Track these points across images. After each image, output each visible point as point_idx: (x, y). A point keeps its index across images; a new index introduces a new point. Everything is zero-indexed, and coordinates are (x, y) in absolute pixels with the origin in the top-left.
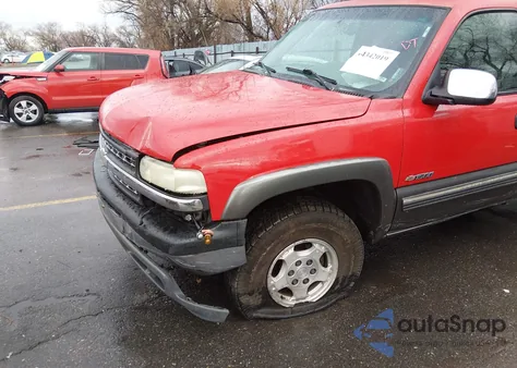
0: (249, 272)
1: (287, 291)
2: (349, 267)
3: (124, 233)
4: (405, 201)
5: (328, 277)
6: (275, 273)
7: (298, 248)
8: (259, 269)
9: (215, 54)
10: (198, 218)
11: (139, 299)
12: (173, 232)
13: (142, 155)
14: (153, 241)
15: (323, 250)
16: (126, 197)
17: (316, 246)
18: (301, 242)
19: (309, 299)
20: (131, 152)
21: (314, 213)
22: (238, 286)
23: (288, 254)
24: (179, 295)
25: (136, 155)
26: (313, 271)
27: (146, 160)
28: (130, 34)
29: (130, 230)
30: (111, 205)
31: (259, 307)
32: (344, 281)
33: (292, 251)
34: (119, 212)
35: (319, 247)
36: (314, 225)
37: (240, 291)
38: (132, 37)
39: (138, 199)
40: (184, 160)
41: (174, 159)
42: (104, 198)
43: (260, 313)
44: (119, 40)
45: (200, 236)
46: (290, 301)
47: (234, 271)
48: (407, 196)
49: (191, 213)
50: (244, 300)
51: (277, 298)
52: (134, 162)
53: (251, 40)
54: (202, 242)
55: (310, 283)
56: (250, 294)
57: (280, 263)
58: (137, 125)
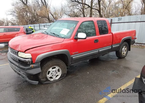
0: (42, 74)
1: (51, 78)
2: (64, 72)
3: (15, 69)
4: (73, 58)
5: (60, 74)
6: (48, 74)
7: (53, 68)
8: (44, 73)
9: (40, 26)
10: (31, 63)
11: (19, 83)
12: (26, 66)
13: (18, 52)
14: (21, 68)
15: (58, 68)
16: (15, 61)
17: (56, 68)
18: (53, 67)
19: (56, 79)
20: (16, 51)
21: (55, 61)
22: (40, 77)
23: (50, 69)
24: (27, 79)
25: (17, 52)
26: (56, 73)
27: (19, 53)
28: (14, 20)
29: (16, 67)
30: (12, 63)
31: (45, 81)
32: (63, 75)
33: (51, 69)
34: (14, 64)
35: (57, 68)
36: (55, 63)
37: (41, 78)
38: (15, 21)
39: (18, 61)
40: (27, 52)
41: (25, 52)
42: (10, 62)
43: (45, 83)
44: (11, 22)
45: (31, 66)
46: (52, 80)
47: (39, 74)
48: (74, 57)
49: (29, 62)
50: (42, 80)
51: (49, 79)
52: (17, 53)
53: (50, 22)
54: (31, 67)
55: (56, 75)
56: (43, 78)
57: (49, 72)
58: (17, 46)
